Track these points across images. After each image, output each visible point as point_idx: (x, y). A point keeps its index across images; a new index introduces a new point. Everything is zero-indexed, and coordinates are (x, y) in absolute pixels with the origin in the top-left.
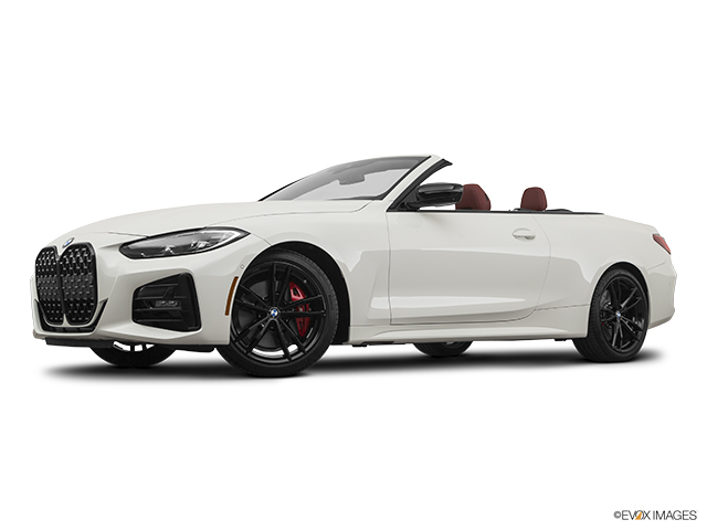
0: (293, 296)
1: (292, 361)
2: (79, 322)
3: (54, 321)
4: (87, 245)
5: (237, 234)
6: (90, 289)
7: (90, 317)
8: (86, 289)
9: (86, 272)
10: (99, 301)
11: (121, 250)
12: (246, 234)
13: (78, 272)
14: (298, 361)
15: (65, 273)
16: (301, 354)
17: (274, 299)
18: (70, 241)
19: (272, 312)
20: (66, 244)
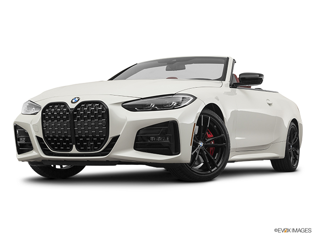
0: (208, 135)
1: (212, 172)
2: (89, 150)
3: (59, 149)
4: (100, 103)
5: (192, 98)
6: (103, 130)
7: (100, 147)
8: (99, 130)
9: (99, 118)
10: (109, 137)
11: (123, 106)
12: (196, 98)
13: (92, 119)
14: (215, 172)
15: (78, 119)
16: (216, 168)
17: (202, 136)
18: (77, 99)
19: (200, 144)
20: (74, 101)
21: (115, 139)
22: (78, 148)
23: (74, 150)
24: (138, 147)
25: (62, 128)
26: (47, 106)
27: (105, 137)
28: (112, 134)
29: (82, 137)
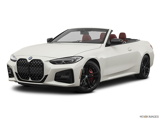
0: (90, 72)
1: (91, 89)
2: (36, 80)
3: (24, 79)
4: (40, 60)
5: (81, 58)
6: (41, 72)
7: (40, 79)
8: (40, 72)
9: (40, 67)
10: (44, 75)
11: (50, 62)
12: (83, 58)
13: (37, 67)
14: (93, 89)
15: (31, 67)
16: (93, 87)
17: (87, 73)
18: (31, 58)
19: (86, 76)
20: (30, 59)
21: (46, 76)
22: (31, 79)
23: (30, 80)
24: (56, 79)
25: (25, 70)
26: (19, 60)
27: (42, 75)
28: (45, 74)
29: (33, 74)
